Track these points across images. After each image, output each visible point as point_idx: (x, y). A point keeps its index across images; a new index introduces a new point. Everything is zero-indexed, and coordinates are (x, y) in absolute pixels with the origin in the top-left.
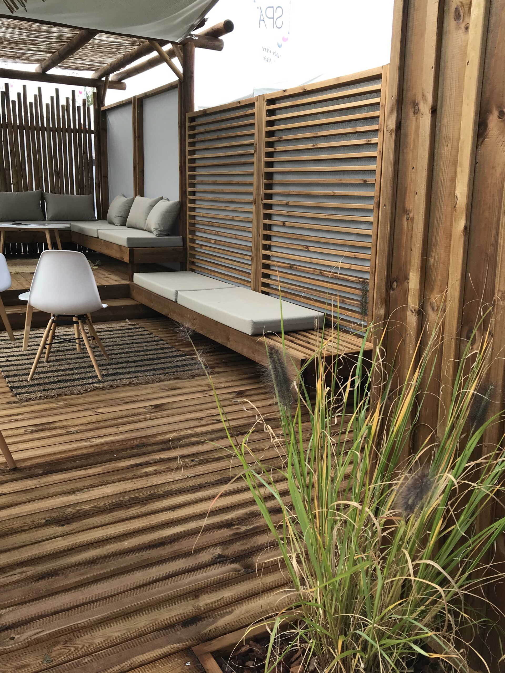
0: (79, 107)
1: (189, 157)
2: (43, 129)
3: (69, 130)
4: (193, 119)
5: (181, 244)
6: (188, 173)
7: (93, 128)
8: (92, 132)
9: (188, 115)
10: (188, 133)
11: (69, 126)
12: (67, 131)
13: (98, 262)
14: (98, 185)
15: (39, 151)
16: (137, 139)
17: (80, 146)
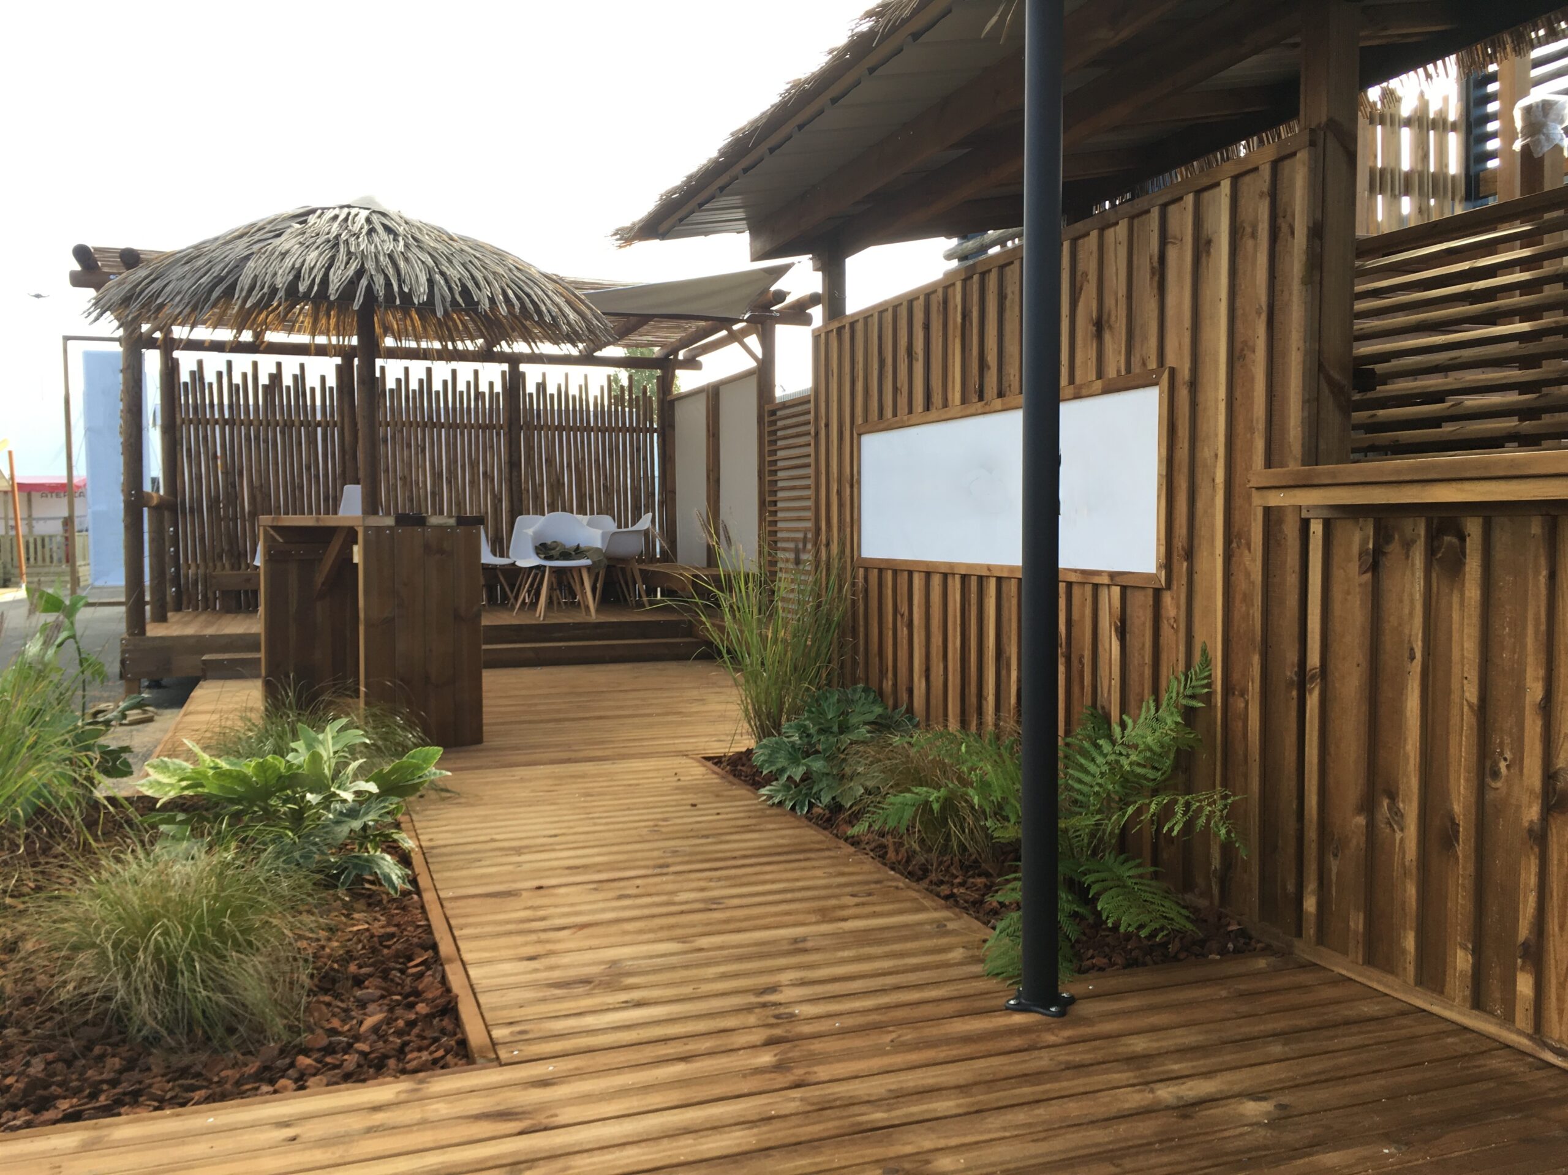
1: (768, 459)
2: (588, 429)
3: (624, 429)
4: (773, 413)
6: (767, 478)
7: (655, 426)
8: (655, 431)
9: (767, 408)
10: (767, 429)
12: (620, 430)
14: (661, 504)
15: (583, 458)
17: (638, 450)
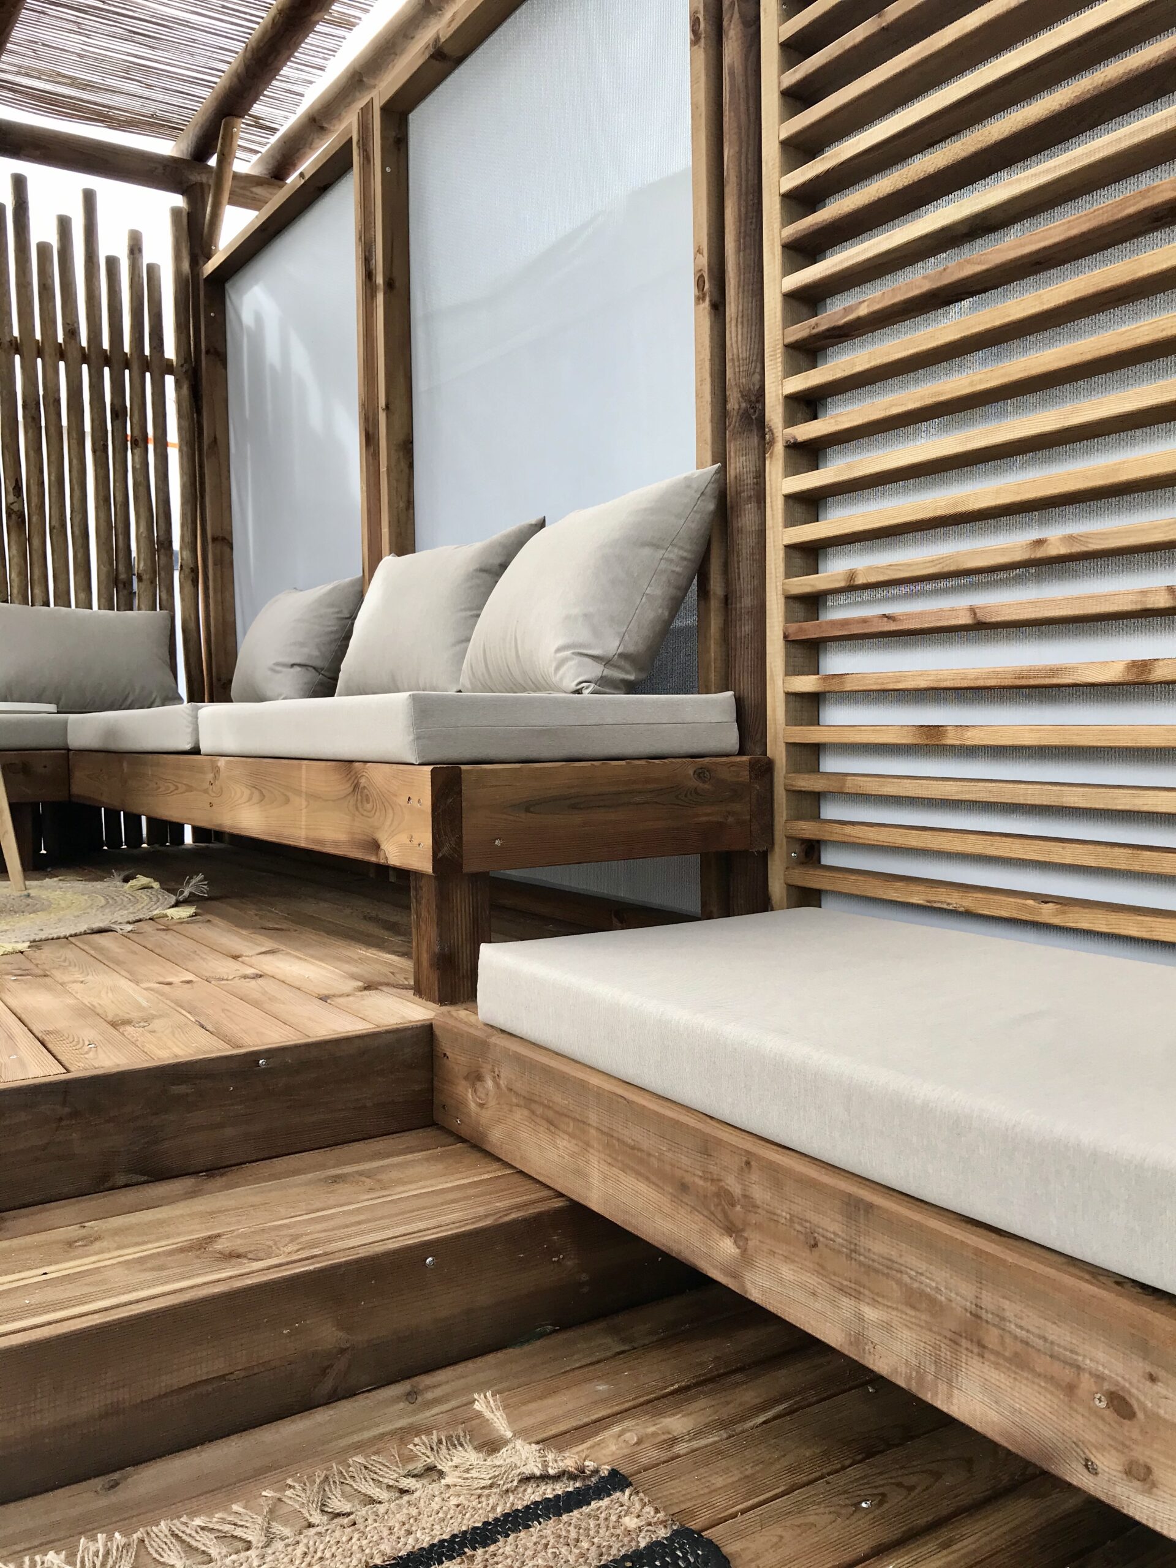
0: (112, 263)
5: (730, 739)
7: (170, 352)
8: (169, 368)
11: (72, 332)
13: (195, 884)
14: (189, 574)
16: (380, 298)
